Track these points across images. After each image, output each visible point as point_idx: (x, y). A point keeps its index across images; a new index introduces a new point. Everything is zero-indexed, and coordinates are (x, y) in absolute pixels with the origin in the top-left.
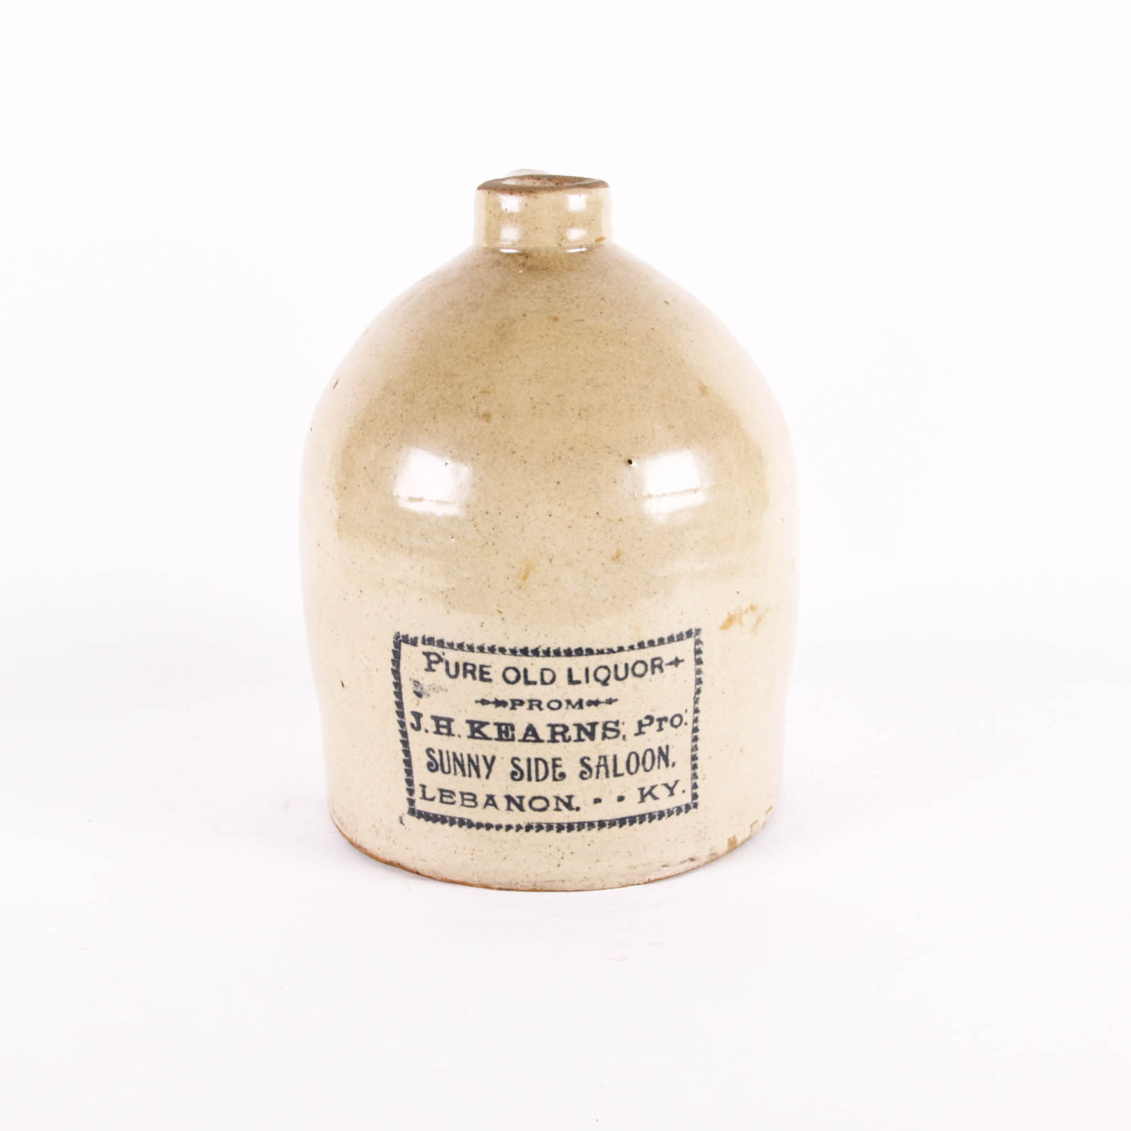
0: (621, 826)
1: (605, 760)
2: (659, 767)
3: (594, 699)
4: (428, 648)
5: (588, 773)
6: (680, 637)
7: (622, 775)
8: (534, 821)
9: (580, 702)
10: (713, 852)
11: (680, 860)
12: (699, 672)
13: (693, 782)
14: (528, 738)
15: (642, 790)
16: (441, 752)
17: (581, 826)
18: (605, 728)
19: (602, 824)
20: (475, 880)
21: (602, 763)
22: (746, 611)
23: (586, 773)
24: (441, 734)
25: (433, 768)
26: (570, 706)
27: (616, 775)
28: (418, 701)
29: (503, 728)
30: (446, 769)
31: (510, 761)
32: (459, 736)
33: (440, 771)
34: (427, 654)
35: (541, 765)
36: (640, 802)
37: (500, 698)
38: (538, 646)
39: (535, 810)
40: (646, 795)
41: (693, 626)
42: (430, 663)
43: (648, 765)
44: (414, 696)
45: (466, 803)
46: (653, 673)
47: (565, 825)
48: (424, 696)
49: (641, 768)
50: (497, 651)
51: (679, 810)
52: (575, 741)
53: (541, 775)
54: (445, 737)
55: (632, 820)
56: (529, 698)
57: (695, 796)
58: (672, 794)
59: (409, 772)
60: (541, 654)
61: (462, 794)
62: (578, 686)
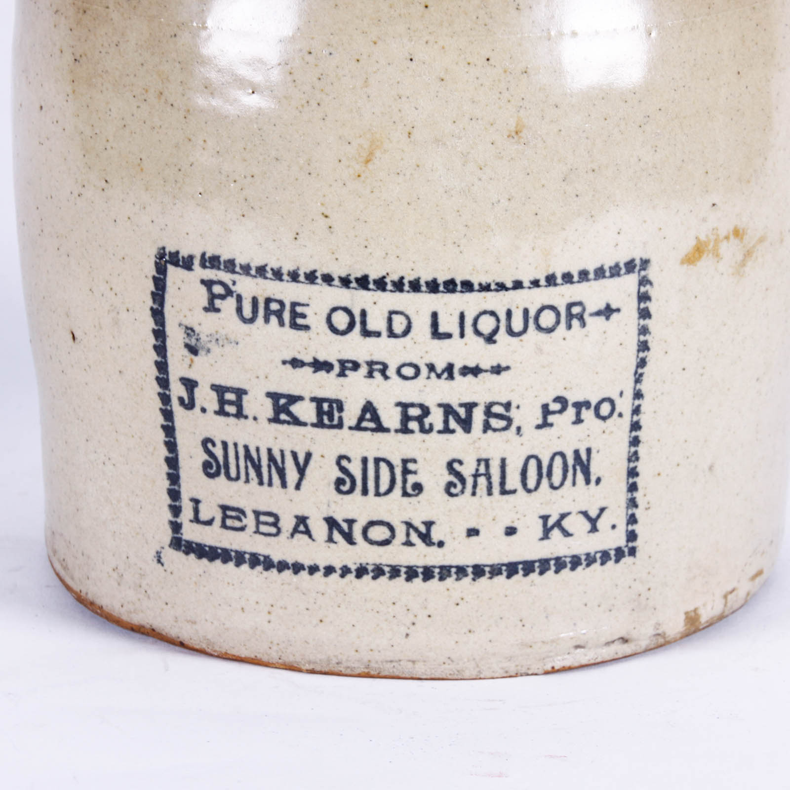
0: (509, 577)
1: (487, 466)
2: (574, 484)
3: (472, 364)
4: (210, 274)
5: (459, 486)
6: (615, 272)
7: (514, 492)
8: (371, 561)
9: (450, 368)
10: (660, 632)
11: (603, 640)
12: (644, 331)
13: (630, 512)
14: (365, 424)
15: (545, 518)
16: (225, 445)
17: (445, 572)
18: (488, 412)
19: (478, 571)
20: (274, 656)
21: (482, 470)
22: (727, 238)
23: (455, 486)
24: (227, 414)
25: (212, 471)
26: (433, 375)
27: (504, 492)
28: (192, 361)
29: (326, 406)
30: (233, 473)
31: (334, 462)
32: (255, 419)
33: (222, 476)
34: (208, 284)
35: (384, 469)
36: (542, 539)
37: (321, 358)
38: (384, 274)
39: (372, 543)
40: (552, 527)
41: (638, 255)
42: (213, 297)
43: (557, 478)
44: (186, 352)
45: (264, 529)
46: (569, 327)
47: (420, 570)
48: (202, 353)
49: (545, 482)
50: (319, 281)
51: (605, 556)
52: (439, 432)
53: (384, 486)
54: (232, 420)
55: (528, 567)
56: (369, 359)
57: (632, 536)
58: (594, 529)
59: (174, 478)
60: (389, 287)
61: (257, 514)
62: (447, 341)
